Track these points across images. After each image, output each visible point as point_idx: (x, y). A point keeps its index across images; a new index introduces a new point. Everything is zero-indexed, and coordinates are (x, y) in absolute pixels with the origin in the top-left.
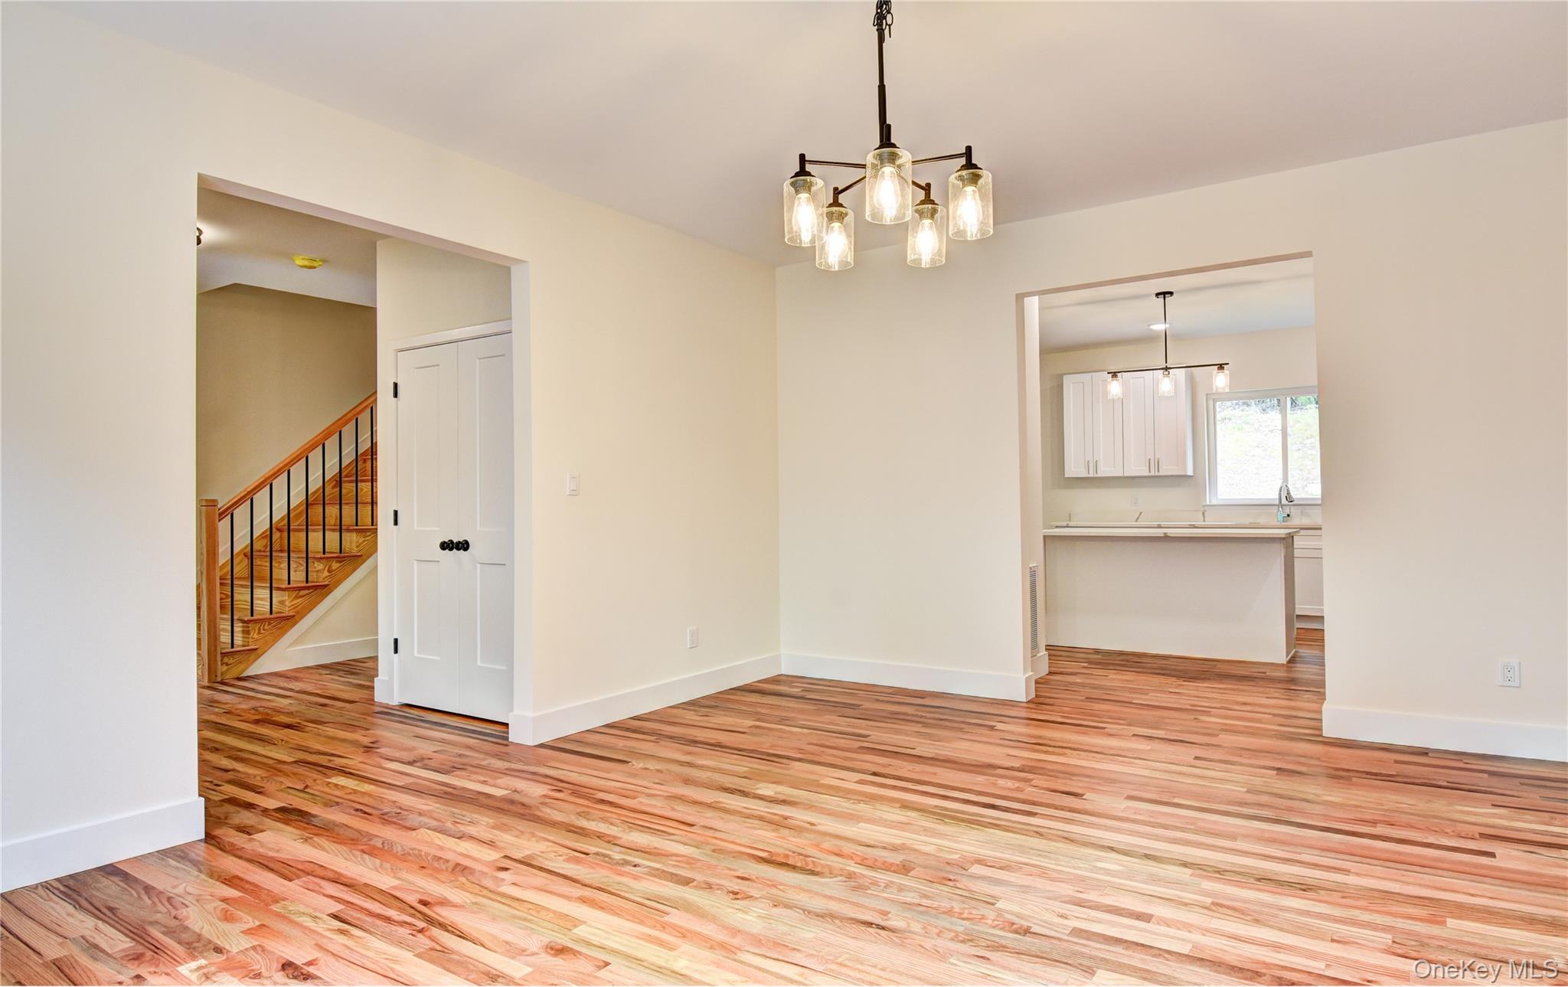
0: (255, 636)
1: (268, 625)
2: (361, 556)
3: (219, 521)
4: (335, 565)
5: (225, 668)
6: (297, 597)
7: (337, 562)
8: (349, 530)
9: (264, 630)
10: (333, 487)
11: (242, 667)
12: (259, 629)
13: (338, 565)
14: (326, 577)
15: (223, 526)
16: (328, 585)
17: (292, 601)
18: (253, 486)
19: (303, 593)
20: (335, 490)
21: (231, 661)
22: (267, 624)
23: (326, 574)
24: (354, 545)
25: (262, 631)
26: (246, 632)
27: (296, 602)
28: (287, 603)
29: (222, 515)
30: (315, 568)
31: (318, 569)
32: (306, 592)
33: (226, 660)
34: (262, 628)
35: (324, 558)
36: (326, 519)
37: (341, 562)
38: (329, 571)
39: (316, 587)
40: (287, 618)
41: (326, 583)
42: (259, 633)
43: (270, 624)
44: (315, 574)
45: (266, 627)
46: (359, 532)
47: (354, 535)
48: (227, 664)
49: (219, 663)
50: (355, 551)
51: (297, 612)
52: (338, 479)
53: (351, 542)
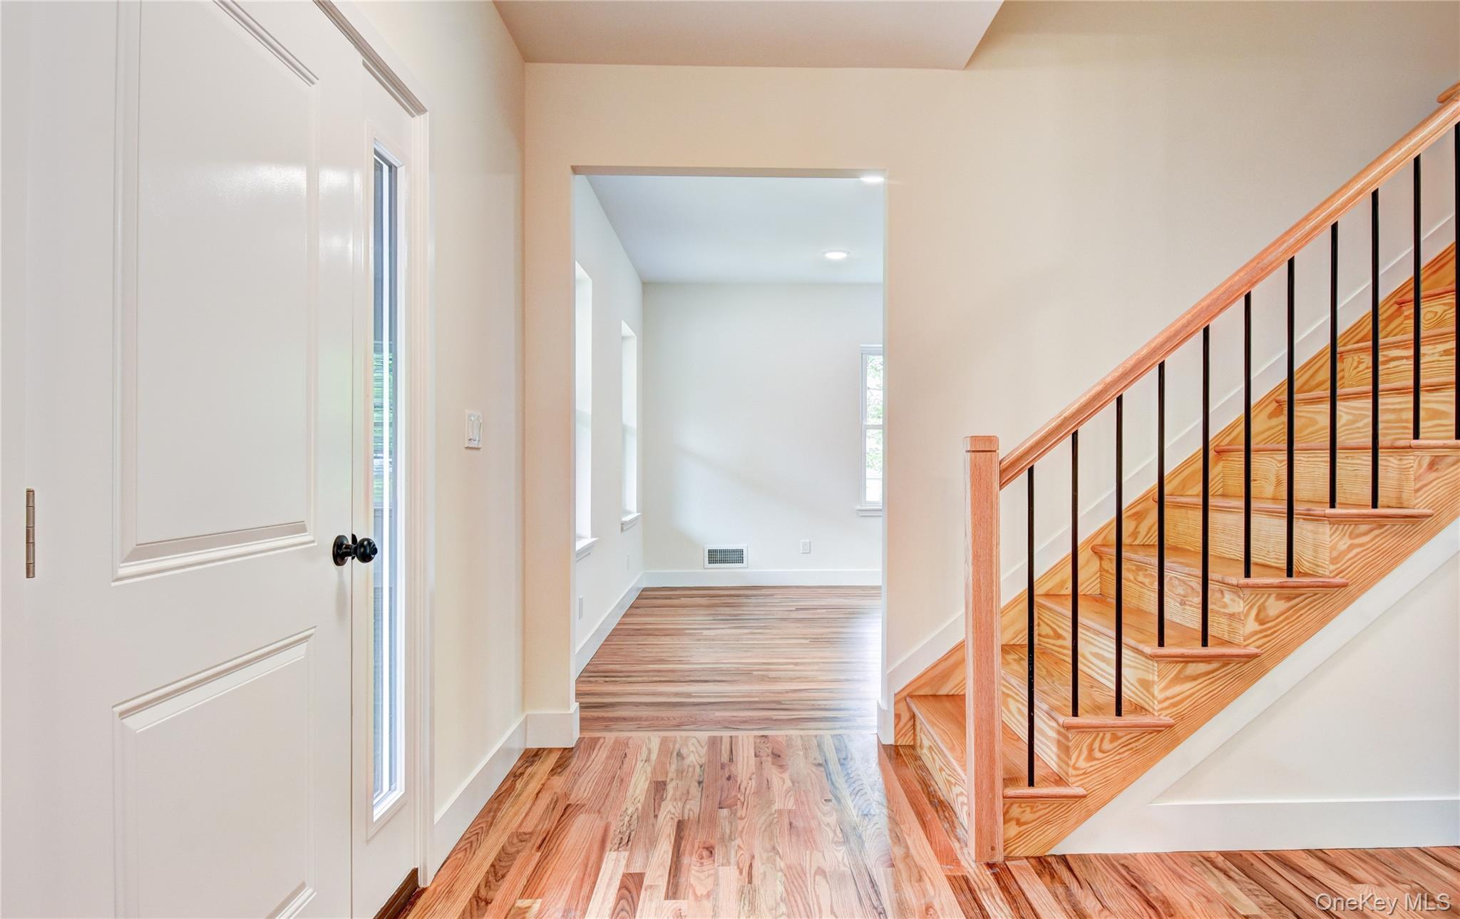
0: (1082, 763)
1: (1112, 741)
2: (1345, 585)
3: (1002, 486)
4: (1275, 606)
5: (1013, 830)
6: (1178, 679)
7: (1279, 597)
8: (1310, 517)
9: (1101, 751)
10: (1271, 416)
11: (1052, 832)
12: (1091, 750)
13: (1283, 605)
14: (1256, 633)
15: (1011, 498)
16: (1255, 656)
17: (1166, 688)
18: (1076, 406)
19: (1193, 669)
20: (1275, 421)
21: (1028, 816)
22: (1108, 736)
23: (1251, 625)
24: (1325, 556)
25: (1098, 754)
26: (1065, 749)
27: (1177, 689)
28: (1156, 690)
29: (1006, 475)
30: (1225, 606)
31: (1230, 610)
32: (1203, 667)
33: (1015, 811)
34: (1096, 745)
35: (1247, 586)
36: (1253, 484)
37: (1289, 599)
38: (1261, 620)
39: (1225, 660)
40: (1157, 729)
41: (1252, 650)
42: (1090, 757)
43: (1115, 738)
44: (1224, 620)
45: (1106, 746)
46: (1339, 523)
47: (1325, 530)
48: (1019, 823)
49: (1001, 819)
50: (1327, 571)
51: (1181, 717)
52: (1285, 397)
53: (1316, 549)
